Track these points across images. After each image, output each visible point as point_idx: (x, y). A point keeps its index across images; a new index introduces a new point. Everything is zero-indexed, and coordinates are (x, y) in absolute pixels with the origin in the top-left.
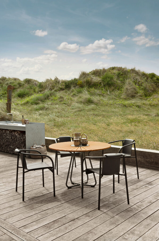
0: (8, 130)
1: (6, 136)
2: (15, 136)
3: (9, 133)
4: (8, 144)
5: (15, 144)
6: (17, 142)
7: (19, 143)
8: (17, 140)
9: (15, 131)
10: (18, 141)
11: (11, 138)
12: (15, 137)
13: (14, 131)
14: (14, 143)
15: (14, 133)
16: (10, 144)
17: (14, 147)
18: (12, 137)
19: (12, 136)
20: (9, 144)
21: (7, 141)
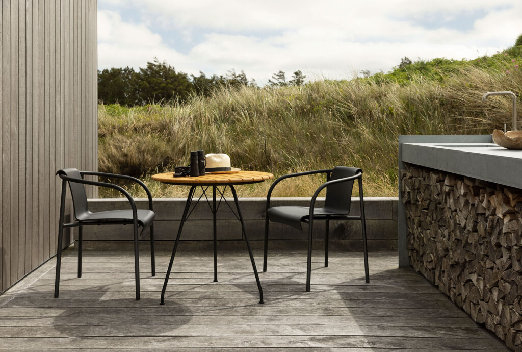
0: (461, 178)
1: (456, 211)
2: (492, 221)
3: (465, 195)
4: (461, 261)
5: (492, 268)
6: (498, 261)
7: (510, 267)
8: (498, 245)
9: (492, 188)
10: (506, 255)
11: (475, 230)
12: (492, 228)
13: (489, 190)
14: (489, 264)
15: (489, 202)
16: (470, 261)
17: (485, 286)
18: (476, 222)
19: (478, 214)
20: (466, 261)
21: (458, 240)
